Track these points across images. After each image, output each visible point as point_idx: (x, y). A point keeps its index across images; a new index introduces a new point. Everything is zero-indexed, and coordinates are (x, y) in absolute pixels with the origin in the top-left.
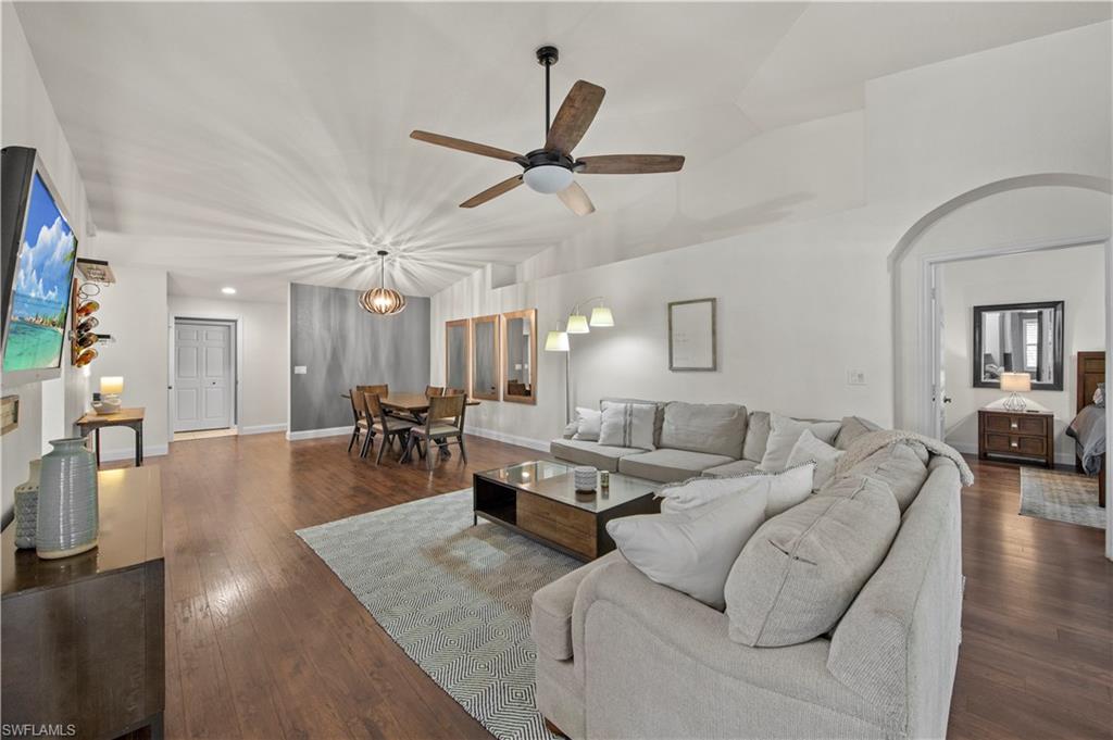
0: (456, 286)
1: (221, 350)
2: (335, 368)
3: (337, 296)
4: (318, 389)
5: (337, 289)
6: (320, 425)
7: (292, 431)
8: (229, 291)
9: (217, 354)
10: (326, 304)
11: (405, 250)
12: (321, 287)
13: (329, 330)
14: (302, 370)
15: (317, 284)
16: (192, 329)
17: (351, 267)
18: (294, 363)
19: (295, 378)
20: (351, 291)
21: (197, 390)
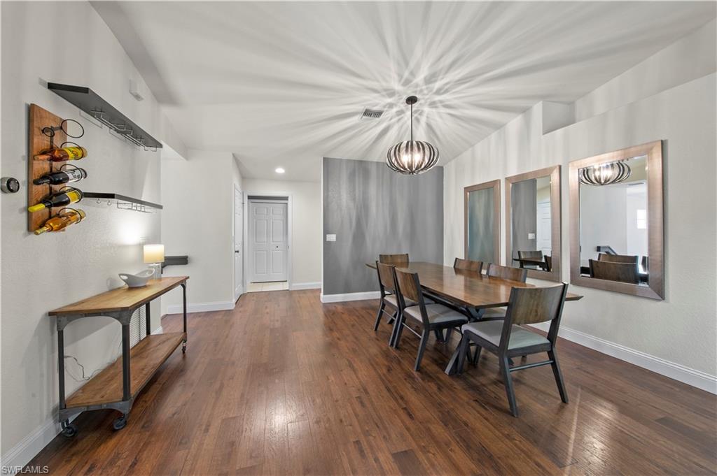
0: (479, 147)
1: (282, 222)
2: (359, 236)
3: (361, 168)
4: (345, 255)
5: (361, 162)
6: (347, 290)
7: (324, 294)
8: (280, 171)
9: (279, 225)
10: (352, 176)
11: (438, 92)
12: (348, 161)
13: (354, 199)
14: (332, 238)
15: (346, 157)
16: (263, 206)
17: (376, 126)
18: (326, 232)
19: (327, 244)
20: (372, 162)
21: (267, 251)
